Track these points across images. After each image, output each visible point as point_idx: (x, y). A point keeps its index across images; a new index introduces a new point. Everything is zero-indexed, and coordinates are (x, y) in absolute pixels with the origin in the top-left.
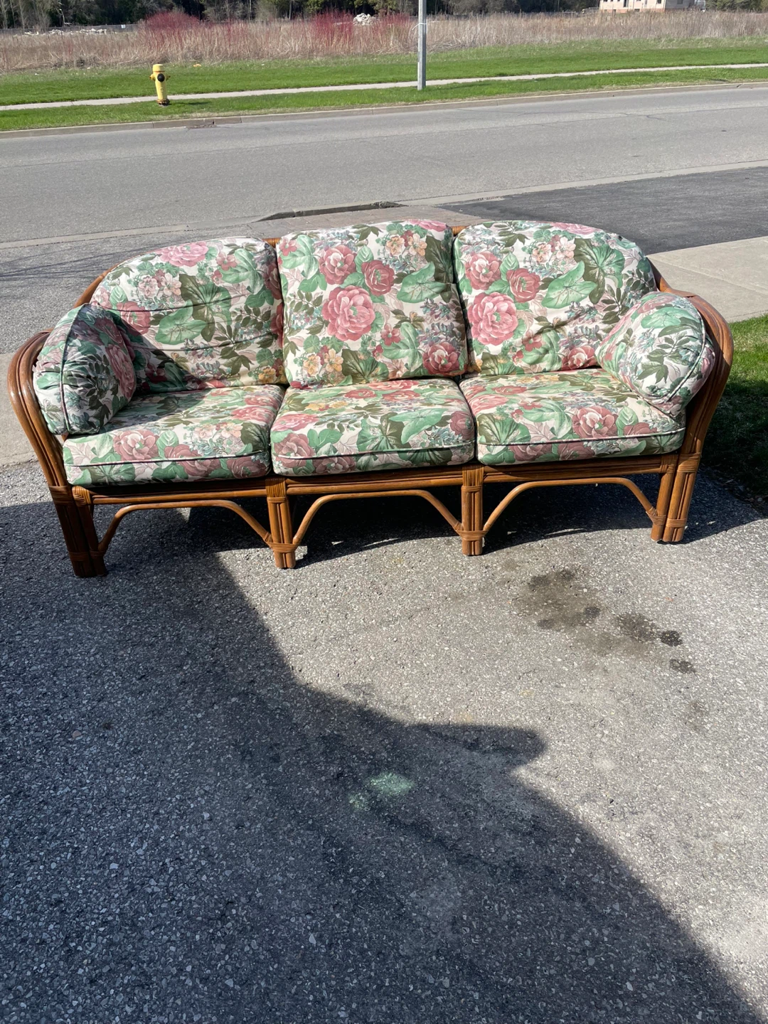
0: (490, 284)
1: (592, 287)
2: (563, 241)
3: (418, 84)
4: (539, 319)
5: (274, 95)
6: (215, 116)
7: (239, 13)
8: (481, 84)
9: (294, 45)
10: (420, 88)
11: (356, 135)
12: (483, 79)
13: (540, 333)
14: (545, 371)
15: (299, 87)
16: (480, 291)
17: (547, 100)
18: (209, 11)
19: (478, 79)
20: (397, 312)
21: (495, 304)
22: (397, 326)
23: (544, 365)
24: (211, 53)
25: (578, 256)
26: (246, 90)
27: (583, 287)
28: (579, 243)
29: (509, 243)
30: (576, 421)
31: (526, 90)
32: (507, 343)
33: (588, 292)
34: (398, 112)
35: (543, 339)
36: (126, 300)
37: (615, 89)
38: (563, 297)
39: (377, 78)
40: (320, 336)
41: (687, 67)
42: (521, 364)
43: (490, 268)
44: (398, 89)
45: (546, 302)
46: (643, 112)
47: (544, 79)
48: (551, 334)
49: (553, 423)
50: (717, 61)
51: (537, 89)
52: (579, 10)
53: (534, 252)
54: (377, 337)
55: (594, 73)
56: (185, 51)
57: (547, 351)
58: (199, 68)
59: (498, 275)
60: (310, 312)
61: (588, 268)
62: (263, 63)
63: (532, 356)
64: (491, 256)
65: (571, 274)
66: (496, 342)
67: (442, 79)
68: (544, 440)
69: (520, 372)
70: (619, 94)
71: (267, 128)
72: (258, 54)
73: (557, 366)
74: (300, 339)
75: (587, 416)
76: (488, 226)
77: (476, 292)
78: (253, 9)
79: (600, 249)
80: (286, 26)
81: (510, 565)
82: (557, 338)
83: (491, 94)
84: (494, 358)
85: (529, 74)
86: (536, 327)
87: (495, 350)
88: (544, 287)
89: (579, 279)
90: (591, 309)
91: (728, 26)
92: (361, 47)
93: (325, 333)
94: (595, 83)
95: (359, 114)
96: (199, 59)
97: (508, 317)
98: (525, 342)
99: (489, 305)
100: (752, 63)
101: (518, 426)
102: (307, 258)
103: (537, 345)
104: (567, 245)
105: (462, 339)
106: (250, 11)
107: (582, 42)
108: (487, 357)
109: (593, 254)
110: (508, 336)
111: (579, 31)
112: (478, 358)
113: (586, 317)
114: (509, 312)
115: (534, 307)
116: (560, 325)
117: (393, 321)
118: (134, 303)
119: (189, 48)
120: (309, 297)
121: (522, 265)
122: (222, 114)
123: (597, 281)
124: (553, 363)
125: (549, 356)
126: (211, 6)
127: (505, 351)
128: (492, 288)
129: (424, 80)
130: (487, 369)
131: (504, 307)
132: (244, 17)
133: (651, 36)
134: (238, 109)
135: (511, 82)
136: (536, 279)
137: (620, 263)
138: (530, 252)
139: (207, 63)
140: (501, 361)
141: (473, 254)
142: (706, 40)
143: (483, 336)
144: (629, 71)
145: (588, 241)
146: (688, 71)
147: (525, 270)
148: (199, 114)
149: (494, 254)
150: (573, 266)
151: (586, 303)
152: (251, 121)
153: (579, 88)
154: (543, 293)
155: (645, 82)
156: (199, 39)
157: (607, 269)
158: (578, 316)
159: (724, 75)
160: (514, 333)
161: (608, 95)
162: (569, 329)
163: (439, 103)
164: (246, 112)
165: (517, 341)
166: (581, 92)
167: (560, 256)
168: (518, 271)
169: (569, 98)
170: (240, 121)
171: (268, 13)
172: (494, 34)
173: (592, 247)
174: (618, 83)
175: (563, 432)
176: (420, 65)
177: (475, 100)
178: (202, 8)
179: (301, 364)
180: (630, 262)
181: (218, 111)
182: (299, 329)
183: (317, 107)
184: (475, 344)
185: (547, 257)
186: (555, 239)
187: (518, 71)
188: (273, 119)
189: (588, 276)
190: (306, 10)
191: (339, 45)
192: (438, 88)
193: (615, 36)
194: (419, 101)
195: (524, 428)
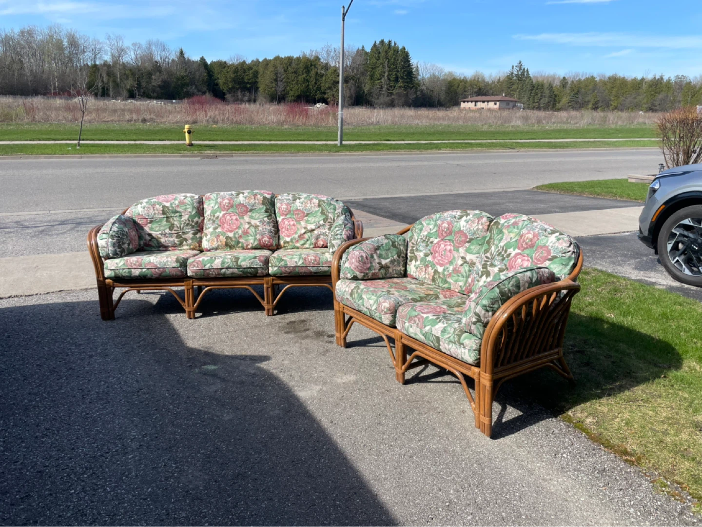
0: (287, 214)
1: (325, 217)
2: (314, 200)
3: (338, 143)
4: (305, 228)
5: (255, 144)
6: (218, 153)
7: (246, 98)
8: (374, 145)
9: (273, 118)
10: (339, 145)
11: (295, 166)
12: (376, 142)
13: (305, 233)
14: (307, 248)
15: (270, 141)
16: (283, 217)
17: (409, 154)
18: (228, 96)
19: (373, 142)
20: (249, 223)
21: (289, 222)
22: (249, 228)
23: (307, 246)
24: (223, 120)
25: (319, 205)
26: (240, 141)
27: (321, 216)
28: (320, 201)
29: (295, 200)
30: (305, 259)
31: (398, 149)
32: (292, 237)
33: (322, 218)
34: (324, 156)
35: (306, 236)
36: (139, 214)
37: (448, 150)
38: (313, 220)
39: (317, 139)
40: (217, 231)
41: (494, 141)
42: (298, 245)
43: (287, 209)
44: (326, 145)
45: (307, 222)
46: (456, 162)
47: (410, 144)
48: (309, 234)
49: (296, 260)
50: (513, 138)
51: (404, 148)
52: (449, 107)
53: (304, 203)
54: (240, 232)
55: (439, 142)
56: (208, 118)
57: (308, 240)
58: (215, 128)
59: (290, 211)
60: (214, 222)
61: (323, 210)
62: (253, 127)
63: (302, 242)
64: (287, 204)
65: (316, 212)
66: (288, 236)
67: (353, 141)
68: (293, 266)
69: (298, 248)
70: (450, 153)
71: (246, 161)
72: (251, 122)
73: (312, 246)
74: (209, 232)
75: (309, 258)
76: (289, 194)
77: (282, 218)
78: (255, 97)
79: (327, 203)
80: (273, 107)
81: (282, 319)
82: (311, 236)
83: (378, 150)
84: (288, 242)
85: (404, 140)
86: (303, 231)
87: (288, 239)
88: (306, 216)
89: (319, 214)
90: (323, 225)
91: (526, 119)
92: (312, 121)
93: (219, 230)
94: (438, 147)
95: (301, 157)
96: (216, 122)
97: (293, 227)
98: (300, 236)
99: (286, 223)
100: (532, 139)
101: (283, 260)
102: (214, 202)
103: (304, 238)
104: (316, 201)
105: (275, 234)
106: (253, 97)
107: (441, 125)
108: (285, 242)
109: (324, 205)
110: (293, 234)
111: (443, 119)
112: (282, 242)
113: (321, 228)
114: (294, 225)
115: (303, 223)
116: (312, 231)
117: (247, 226)
118: (142, 215)
119: (210, 117)
120: (214, 216)
121: (299, 208)
122: (222, 152)
123: (326, 215)
124: (310, 245)
125: (309, 242)
126: (230, 93)
127: (292, 240)
128: (288, 216)
129: (341, 140)
130: (285, 247)
131: (292, 223)
132: (249, 101)
133: (480, 124)
134: (232, 150)
135: (391, 144)
136: (304, 213)
137: (335, 209)
138: (302, 203)
139: (220, 125)
140: (291, 244)
141: (281, 203)
142: (512, 126)
143: (284, 234)
144: (459, 141)
145: (323, 201)
146: (493, 143)
147: (300, 210)
148: (209, 152)
149: (288, 203)
150: (317, 209)
151: (322, 222)
152: (238, 157)
153: (428, 149)
154: (306, 218)
155: (466, 147)
156: (217, 112)
157: (329, 211)
158: (319, 227)
159: (512, 146)
160: (296, 233)
161: (444, 153)
162: (316, 232)
163: (347, 153)
164: (237, 152)
165: (296, 236)
166: (429, 151)
167: (313, 205)
168: (297, 210)
169: (422, 154)
170: (232, 156)
171: (264, 100)
172: (390, 119)
173: (324, 203)
174: (450, 147)
175: (300, 263)
176: (339, 133)
177: (368, 152)
178: (224, 94)
179: (208, 241)
180: (338, 209)
181: (220, 150)
182: (209, 228)
183: (277, 151)
184: (281, 237)
185: (308, 205)
186: (312, 199)
187: (397, 138)
188: (251, 157)
189: (322, 213)
190: (287, 99)
191: (300, 120)
192: (350, 146)
193: (461, 123)
194: (336, 151)
195: (285, 261)
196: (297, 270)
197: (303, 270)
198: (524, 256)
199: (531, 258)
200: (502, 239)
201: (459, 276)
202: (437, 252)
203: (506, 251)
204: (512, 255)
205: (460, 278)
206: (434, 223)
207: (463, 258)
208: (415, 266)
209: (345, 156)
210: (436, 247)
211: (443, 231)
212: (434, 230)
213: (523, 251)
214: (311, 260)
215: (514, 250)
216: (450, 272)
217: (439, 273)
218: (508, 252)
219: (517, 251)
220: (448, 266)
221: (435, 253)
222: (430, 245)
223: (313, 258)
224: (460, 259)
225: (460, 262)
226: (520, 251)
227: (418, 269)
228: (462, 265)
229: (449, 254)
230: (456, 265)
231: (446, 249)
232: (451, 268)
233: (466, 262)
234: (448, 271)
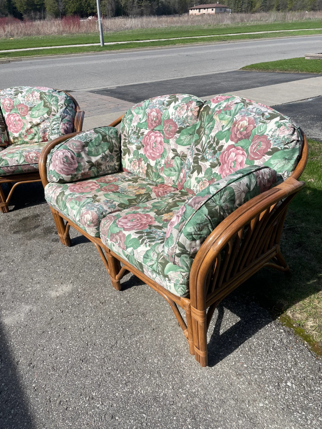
0: (11, 110)
1: (47, 110)
2: (36, 93)
3: (101, 44)
4: (30, 122)
5: (39, 50)
6: (10, 59)
7: (38, 17)
8: (128, 44)
9: (54, 29)
10: (102, 45)
12: (129, 42)
13: (31, 128)
14: (36, 142)
15: (51, 46)
16: (8, 113)
17: (153, 50)
18: (25, 16)
19: (127, 42)
21: (14, 117)
23: (36, 140)
24: (17, 34)
25: (41, 98)
26: (28, 48)
27: (44, 110)
28: (41, 93)
29: (16, 94)
30: (26, 157)
31: (145, 46)
32: (20, 132)
33: (46, 111)
34: (91, 55)
35: (34, 130)
37: (181, 45)
38: (37, 114)
39: (86, 42)
41: (213, 36)
42: (27, 140)
43: (10, 104)
44: (93, 46)
45: (32, 116)
46: (186, 53)
47: (154, 42)
48: (36, 128)
49: (17, 158)
50: (225, 33)
51: (150, 45)
52: (181, 14)
53: (26, 97)
55: (174, 39)
56: (6, 33)
57: (35, 135)
58: (12, 40)
59: (13, 107)
61: (45, 103)
62: (40, 37)
63: (30, 137)
64: (10, 99)
65: (39, 105)
66: (16, 132)
67: (113, 42)
68: (14, 165)
69: (27, 143)
70: (182, 47)
71: (31, 63)
72: (39, 33)
73: (41, 140)
75: (30, 155)
76: (11, 89)
77: (7, 113)
78: (44, 15)
79: (49, 96)
80: (58, 22)
82: (38, 130)
83: (131, 48)
84: (17, 138)
85: (149, 40)
86: (29, 126)
87: (16, 135)
88: (30, 110)
89: (42, 107)
90: (48, 118)
91: (233, 19)
92: (84, 30)
94: (173, 43)
96: (12, 36)
97: (19, 122)
98: (27, 131)
99: (12, 118)
100: (238, 33)
101: (3, 160)
103: (31, 132)
104: (37, 94)
105: (3, 131)
106: (43, 15)
107: (176, 27)
108: (14, 138)
109: (47, 98)
110: (20, 130)
111: (178, 22)
112: (11, 139)
113: (47, 121)
114: (19, 120)
115: (28, 118)
116: (38, 125)
119: (8, 32)
121: (22, 102)
122: (13, 58)
123: (49, 108)
124: (39, 139)
125: (37, 136)
126: (26, 14)
127: (20, 135)
128: (12, 112)
129: (103, 42)
130: (15, 143)
131: (17, 118)
132: (40, 19)
133: (202, 24)
134: (21, 56)
135: (140, 43)
136: (27, 107)
137: (57, 101)
138: (24, 97)
139: (15, 37)
140: (20, 139)
141: (4, 99)
142: (225, 25)
143: (12, 130)
144: (188, 38)
145: (45, 93)
146: (211, 37)
147: (23, 104)
148: (3, 58)
149: (11, 98)
150: (40, 102)
151: (46, 116)
152: (26, 60)
153: (166, 45)
154: (30, 112)
155: (193, 42)
156: (13, 28)
157: (52, 103)
158: (44, 121)
159: (224, 38)
160: (22, 128)
161: (177, 47)
162: (42, 126)
163: (108, 51)
164: (24, 57)
165: (23, 131)
166: (167, 46)
167: (35, 98)
168: (20, 104)
169: (162, 49)
170: (21, 60)
171: (50, 16)
172: (139, 23)
173: (46, 95)
174: (182, 43)
175: (21, 162)
176: (101, 36)
177: (123, 50)
178: (22, 15)
180: (61, 100)
181: (12, 56)
183: (56, 54)
184: (10, 133)
185: (31, 99)
186: (33, 92)
187: (145, 38)
188: (36, 59)
189: (45, 106)
190: (67, 15)
191: (74, 29)
192: (110, 46)
193: (189, 24)
194: (100, 51)
195: (6, 160)
196: (20, 168)
197: (26, 168)
198: (238, 149)
199: (247, 151)
200: (213, 128)
201: (171, 170)
202: (148, 144)
203: (217, 143)
204: (225, 147)
205: (172, 172)
206: (143, 111)
207: (174, 150)
208: (129, 159)
209: (106, 54)
210: (147, 139)
211: (152, 120)
212: (144, 120)
213: (236, 143)
214: (33, 157)
215: (227, 141)
216: (162, 166)
217: (151, 167)
218: (220, 144)
219: (230, 143)
220: (160, 159)
221: (146, 146)
222: (141, 137)
223: (35, 155)
224: (171, 151)
225: (171, 155)
226: (233, 143)
227: (132, 163)
228: (173, 158)
229: (159, 146)
230: (168, 158)
231: (156, 141)
232: (163, 162)
233: (177, 155)
234: (160, 165)
